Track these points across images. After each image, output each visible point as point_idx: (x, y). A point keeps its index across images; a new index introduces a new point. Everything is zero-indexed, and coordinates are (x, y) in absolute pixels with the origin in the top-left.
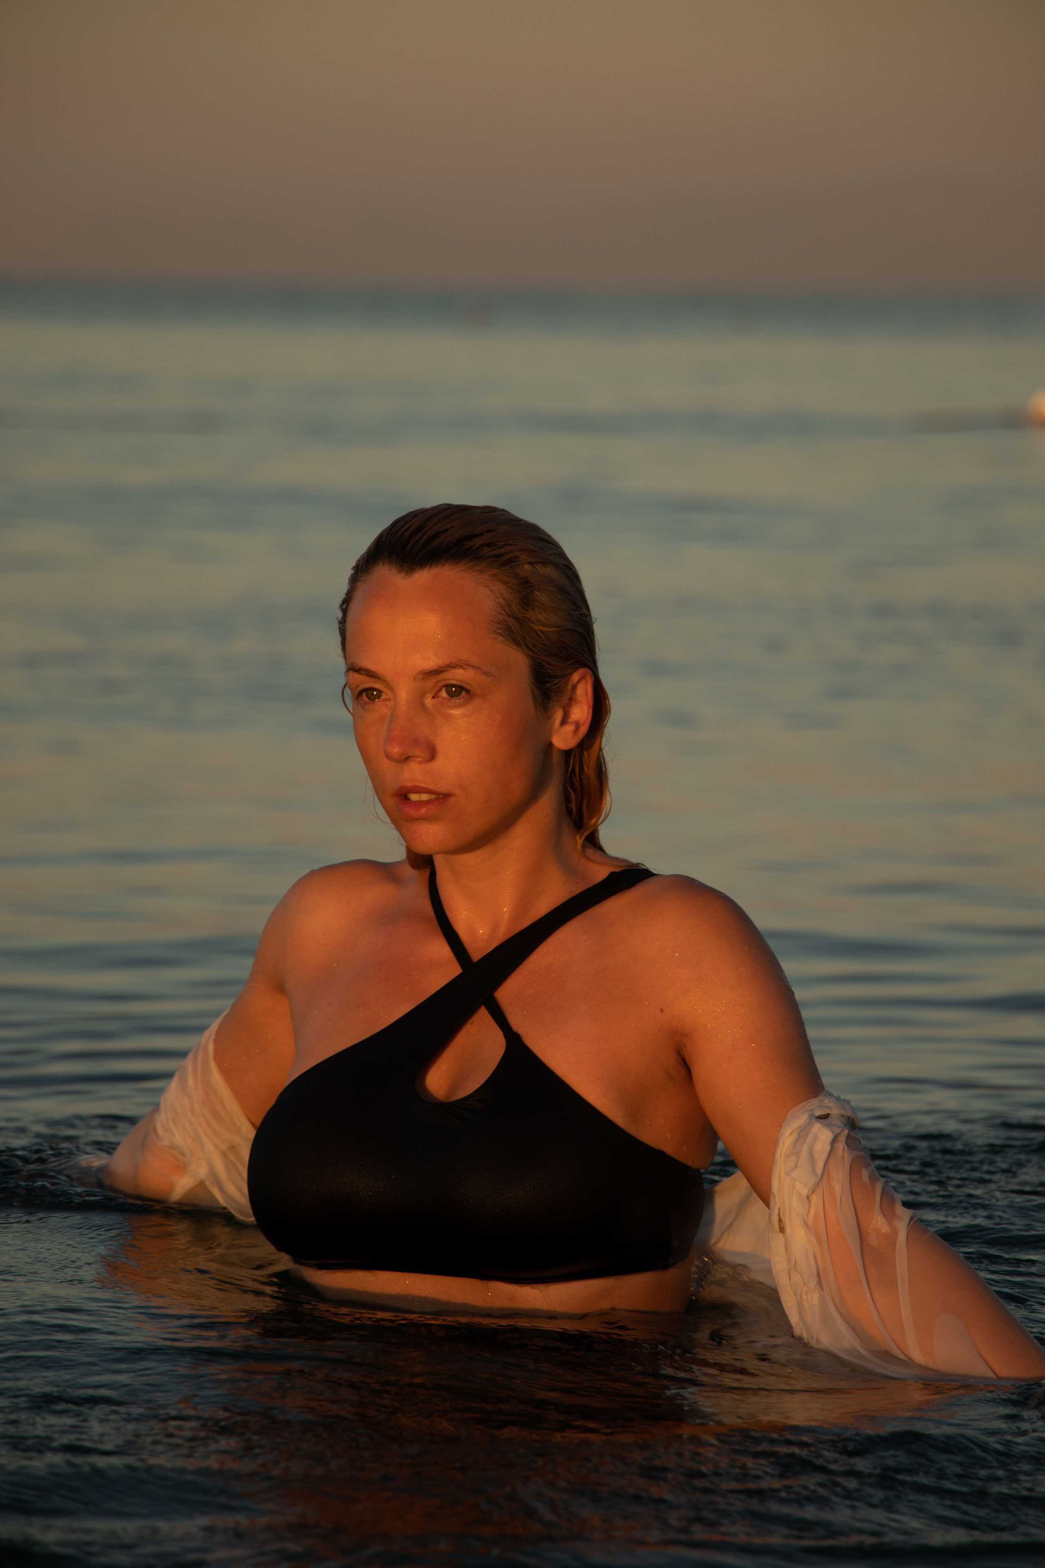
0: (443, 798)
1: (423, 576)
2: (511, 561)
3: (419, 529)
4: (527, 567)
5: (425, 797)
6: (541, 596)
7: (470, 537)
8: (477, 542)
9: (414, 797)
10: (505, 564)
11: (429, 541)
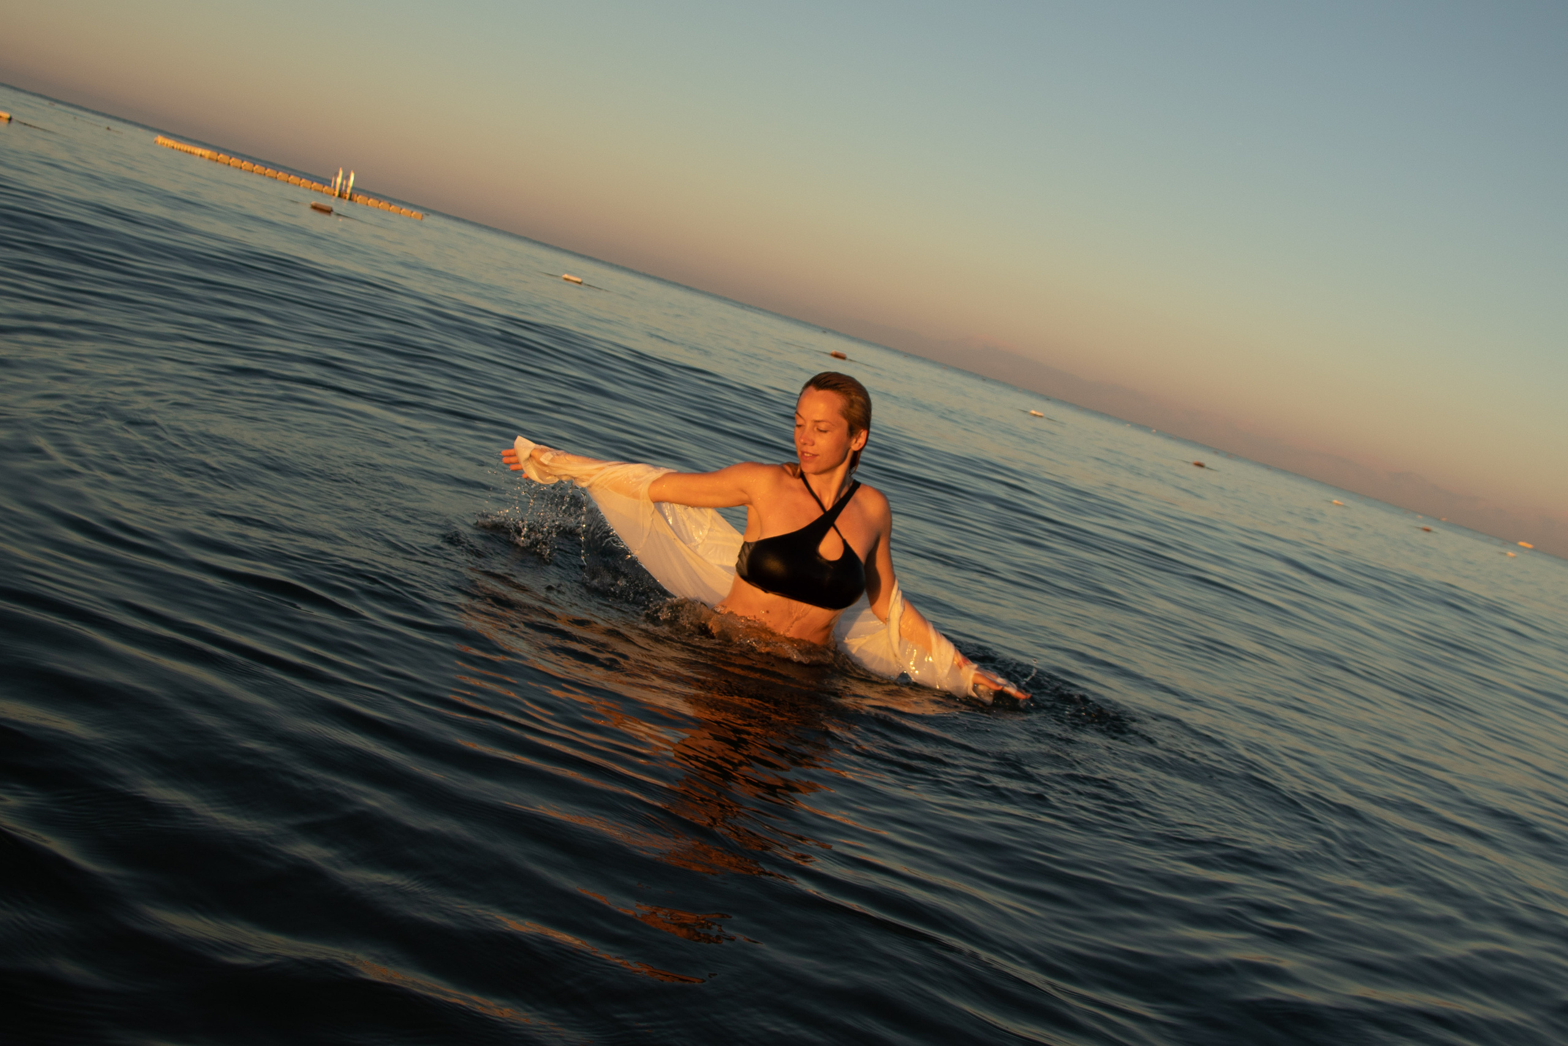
0: (815, 456)
1: (822, 393)
2: (850, 393)
3: (824, 378)
4: (854, 396)
5: (808, 455)
6: (856, 406)
7: (839, 384)
8: (840, 386)
9: (806, 454)
10: (847, 394)
11: (826, 382)
